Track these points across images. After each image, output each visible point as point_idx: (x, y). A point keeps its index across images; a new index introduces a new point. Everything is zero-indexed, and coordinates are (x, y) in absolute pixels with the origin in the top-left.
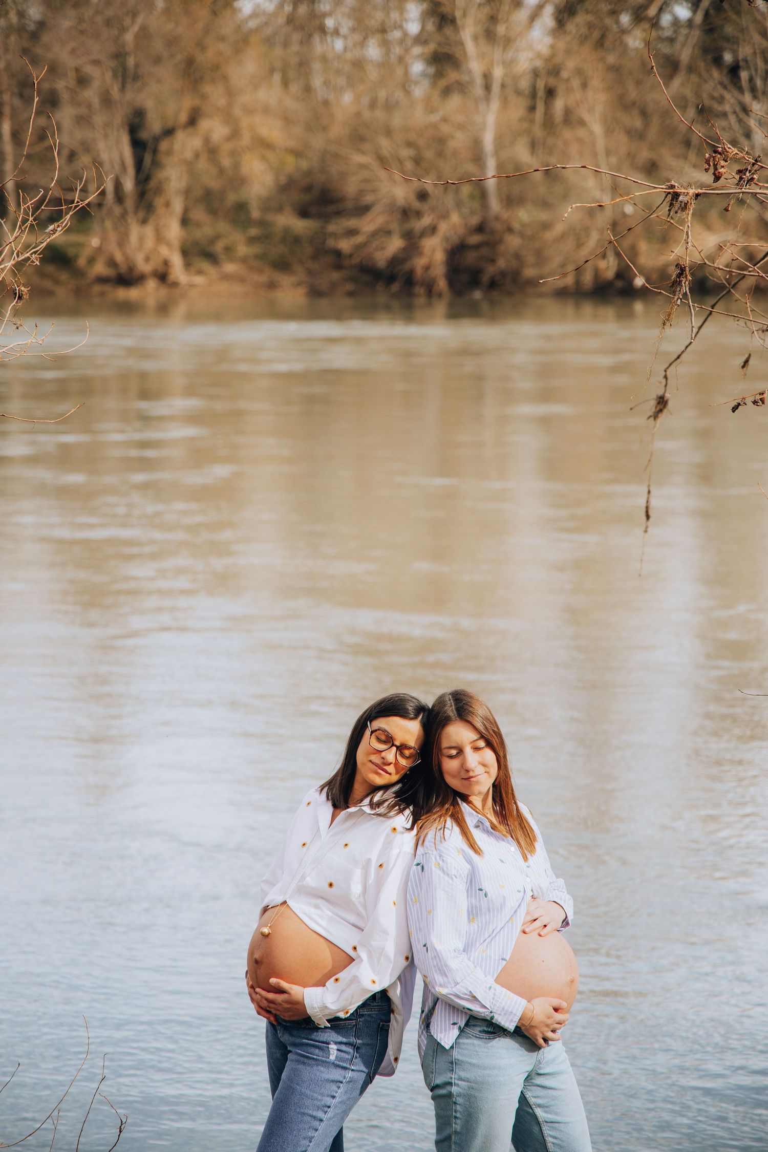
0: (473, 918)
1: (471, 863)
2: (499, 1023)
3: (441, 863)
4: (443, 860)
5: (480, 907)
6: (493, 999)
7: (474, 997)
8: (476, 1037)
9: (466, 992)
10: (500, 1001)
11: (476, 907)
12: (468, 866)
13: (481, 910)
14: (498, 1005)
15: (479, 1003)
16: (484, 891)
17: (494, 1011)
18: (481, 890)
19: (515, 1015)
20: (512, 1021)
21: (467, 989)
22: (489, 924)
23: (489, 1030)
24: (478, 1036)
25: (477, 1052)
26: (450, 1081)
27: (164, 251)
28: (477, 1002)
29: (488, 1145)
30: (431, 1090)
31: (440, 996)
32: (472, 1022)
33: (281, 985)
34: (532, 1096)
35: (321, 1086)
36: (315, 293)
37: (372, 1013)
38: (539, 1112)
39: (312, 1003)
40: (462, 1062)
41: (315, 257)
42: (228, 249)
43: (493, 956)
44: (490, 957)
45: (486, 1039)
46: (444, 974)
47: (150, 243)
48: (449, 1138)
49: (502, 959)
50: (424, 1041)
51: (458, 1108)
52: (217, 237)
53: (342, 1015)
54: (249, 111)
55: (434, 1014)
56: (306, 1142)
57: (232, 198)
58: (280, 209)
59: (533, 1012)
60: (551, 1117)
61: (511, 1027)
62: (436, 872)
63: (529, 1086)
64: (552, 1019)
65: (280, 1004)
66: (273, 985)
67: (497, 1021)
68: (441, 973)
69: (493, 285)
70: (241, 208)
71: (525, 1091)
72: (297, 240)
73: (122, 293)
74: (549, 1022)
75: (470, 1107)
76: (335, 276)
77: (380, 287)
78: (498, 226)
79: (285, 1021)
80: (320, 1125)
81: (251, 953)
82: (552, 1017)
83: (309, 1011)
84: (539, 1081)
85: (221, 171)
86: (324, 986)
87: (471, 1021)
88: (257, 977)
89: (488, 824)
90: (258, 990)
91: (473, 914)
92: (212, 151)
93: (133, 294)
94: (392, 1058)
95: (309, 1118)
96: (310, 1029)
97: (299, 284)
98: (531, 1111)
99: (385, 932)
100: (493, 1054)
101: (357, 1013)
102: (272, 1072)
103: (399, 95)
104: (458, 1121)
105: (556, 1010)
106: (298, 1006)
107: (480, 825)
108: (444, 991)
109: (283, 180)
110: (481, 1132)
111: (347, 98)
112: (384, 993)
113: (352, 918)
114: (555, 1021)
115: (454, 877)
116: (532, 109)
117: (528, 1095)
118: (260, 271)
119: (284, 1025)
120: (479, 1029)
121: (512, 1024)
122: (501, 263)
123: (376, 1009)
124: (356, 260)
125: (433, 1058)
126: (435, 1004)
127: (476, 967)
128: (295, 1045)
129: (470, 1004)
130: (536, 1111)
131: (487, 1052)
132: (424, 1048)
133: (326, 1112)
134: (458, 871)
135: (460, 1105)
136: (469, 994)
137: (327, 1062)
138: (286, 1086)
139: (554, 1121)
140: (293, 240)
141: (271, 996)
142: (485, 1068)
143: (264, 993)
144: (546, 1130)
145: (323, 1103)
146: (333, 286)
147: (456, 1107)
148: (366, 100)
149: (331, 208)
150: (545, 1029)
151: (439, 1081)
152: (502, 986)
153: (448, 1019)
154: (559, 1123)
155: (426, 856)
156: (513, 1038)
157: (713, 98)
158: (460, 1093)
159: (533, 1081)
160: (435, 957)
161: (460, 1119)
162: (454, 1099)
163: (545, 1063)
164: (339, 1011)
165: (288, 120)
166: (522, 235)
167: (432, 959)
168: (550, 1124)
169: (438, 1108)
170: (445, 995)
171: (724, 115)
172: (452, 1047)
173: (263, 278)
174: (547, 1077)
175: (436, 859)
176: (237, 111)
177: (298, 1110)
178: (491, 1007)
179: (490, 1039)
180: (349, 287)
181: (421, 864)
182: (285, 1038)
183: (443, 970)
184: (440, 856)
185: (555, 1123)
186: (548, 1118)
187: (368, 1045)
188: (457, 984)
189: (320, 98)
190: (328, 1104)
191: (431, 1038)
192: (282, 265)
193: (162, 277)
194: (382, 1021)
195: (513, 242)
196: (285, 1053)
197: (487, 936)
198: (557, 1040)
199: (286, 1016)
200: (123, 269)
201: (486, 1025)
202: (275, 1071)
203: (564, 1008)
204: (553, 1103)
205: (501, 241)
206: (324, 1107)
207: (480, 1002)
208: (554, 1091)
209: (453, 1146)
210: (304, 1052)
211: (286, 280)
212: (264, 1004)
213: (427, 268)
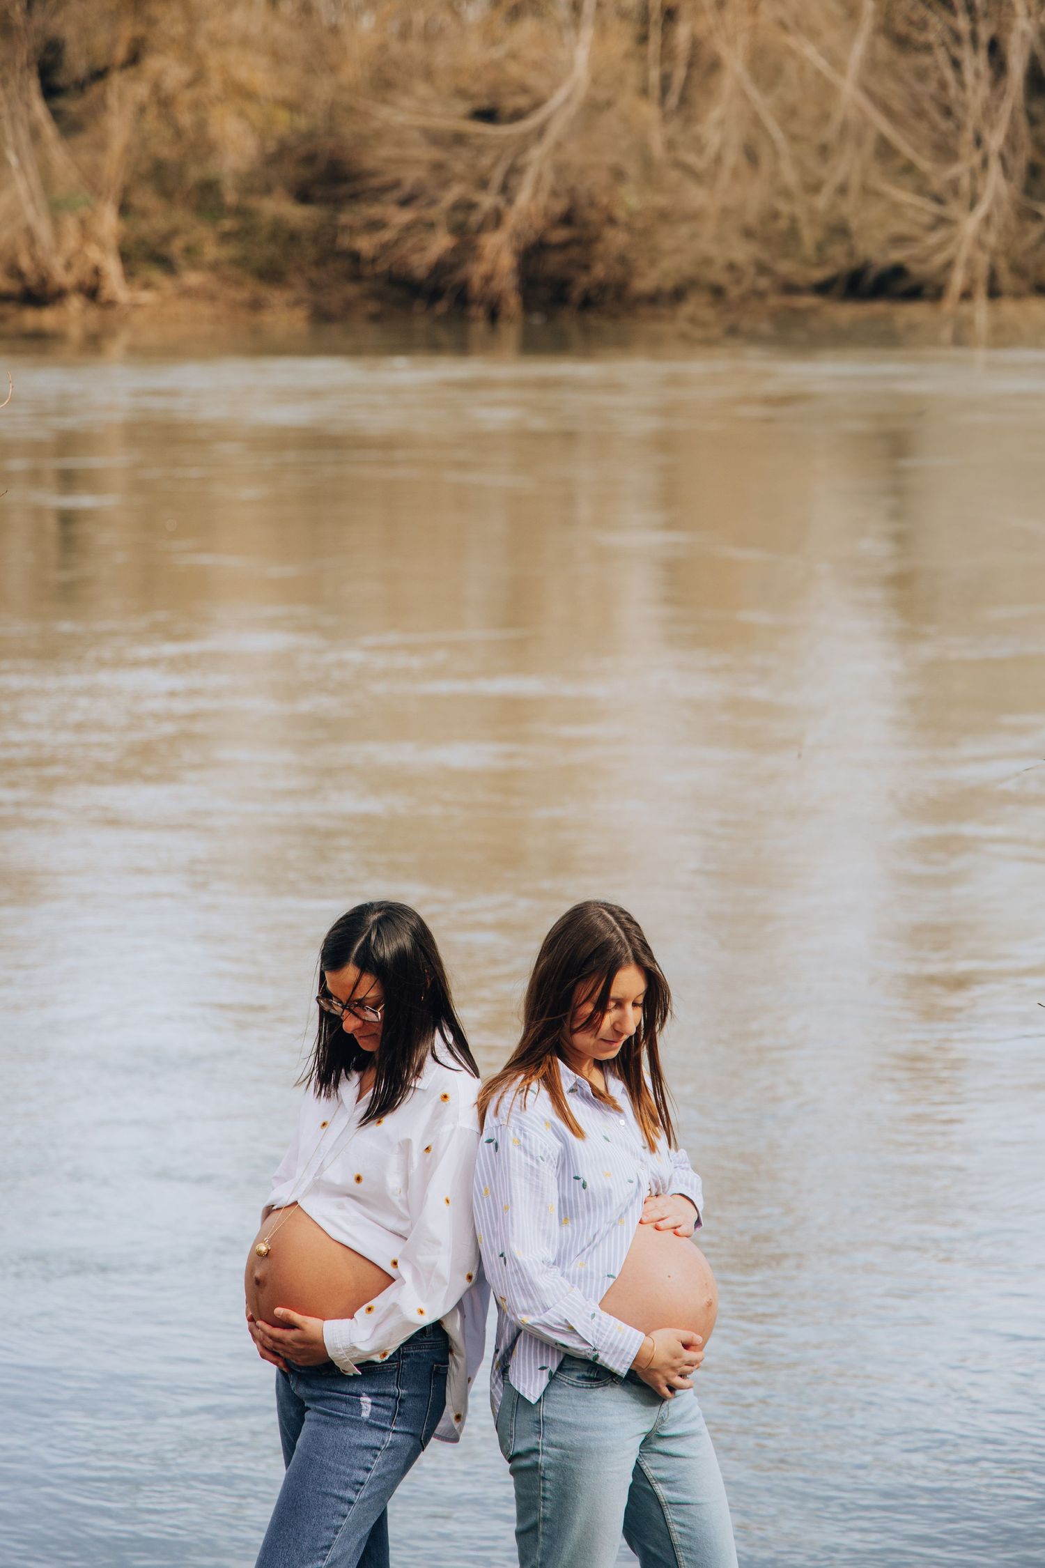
0: (566, 1219)
1: (564, 1139)
2: (606, 1364)
3: (522, 1138)
4: (525, 1135)
5: (576, 1201)
6: (598, 1330)
7: (572, 1328)
8: (573, 1385)
9: (560, 1321)
10: (607, 1333)
11: (570, 1203)
12: (560, 1145)
13: (577, 1206)
14: (604, 1340)
15: (578, 1337)
16: (582, 1180)
17: (599, 1348)
18: (577, 1178)
19: (628, 1353)
20: (623, 1362)
21: (560, 1317)
22: (589, 1228)
23: (592, 1375)
24: (575, 1384)
25: (573, 1406)
26: (536, 1447)
27: (93, 254)
28: (575, 1336)
29: (590, 1535)
30: (510, 1461)
31: (523, 1327)
32: (567, 1365)
33: (291, 1318)
34: (652, 1468)
35: (350, 1454)
36: (321, 317)
37: (421, 1351)
38: (661, 1490)
39: (335, 1342)
40: (554, 1420)
41: (320, 262)
42: (189, 251)
43: (595, 1271)
44: (592, 1273)
45: (587, 1388)
46: (527, 1294)
47: (71, 241)
48: (534, 1528)
49: (608, 1276)
50: (498, 1393)
51: (548, 1485)
52: (174, 232)
53: (377, 1358)
54: (220, 43)
55: (514, 1356)
56: (330, 1534)
57: (194, 173)
58: (267, 190)
59: (653, 1349)
60: (677, 1497)
61: (622, 1369)
62: (515, 1152)
63: (646, 1453)
64: (681, 1360)
65: (289, 1344)
66: (279, 1317)
67: (603, 1362)
68: (524, 1294)
69: (587, 303)
70: (209, 188)
71: (641, 1460)
72: (293, 238)
73: (31, 318)
74: (676, 1363)
75: (565, 1483)
76: (352, 290)
77: (419, 306)
78: (594, 216)
79: (299, 1367)
80: (349, 1509)
81: (250, 1270)
82: (680, 1357)
83: (331, 1354)
84: (661, 1446)
85: (179, 134)
86: (352, 1317)
87: (565, 1364)
88: (258, 1305)
89: (588, 1089)
90: (260, 1323)
91: (567, 1211)
92: (164, 103)
93: (47, 318)
94: (452, 1416)
95: (333, 1500)
96: (335, 1377)
97: (297, 303)
98: (649, 1488)
99: (436, 1242)
100: (596, 1409)
101: (400, 1354)
102: (285, 1438)
103: (444, 18)
104: (548, 1504)
105: (686, 1346)
106: (315, 1347)
107: (578, 1088)
108: (528, 1319)
109: (271, 146)
110: (580, 1517)
111: (367, 22)
112: (437, 1326)
113: (392, 1223)
114: (684, 1361)
115: (540, 1159)
116: (643, 39)
117: (646, 1465)
118: (239, 284)
119: (298, 1373)
120: (577, 1374)
121: (624, 1366)
122: (599, 271)
123: (427, 1346)
124: (382, 267)
125: (512, 1416)
126: (514, 1341)
127: (573, 1287)
128: (314, 1399)
129: (566, 1338)
130: (657, 1488)
131: (588, 1407)
132: (499, 1403)
133: (358, 1491)
134: (545, 1152)
135: (550, 1480)
136: (564, 1323)
137: (358, 1421)
138: (301, 1457)
139: (681, 1501)
140: (289, 238)
141: (277, 1332)
142: (585, 1429)
143: (267, 1328)
144: (671, 1515)
145: (353, 1478)
146: (349, 306)
147: (545, 1484)
148: (394, 27)
149: (344, 189)
150: (670, 1373)
151: (520, 1447)
152: (610, 1314)
153: (534, 1363)
154: (689, 1504)
155: (501, 1128)
156: (626, 1386)
157: (911, 23)
158: (550, 1464)
159: (652, 1446)
160: (516, 1272)
161: (551, 1501)
162: (542, 1473)
163: (669, 1421)
164: (373, 1353)
165: (278, 57)
166: (629, 228)
167: (512, 1274)
168: (676, 1507)
169: (518, 1485)
170: (530, 1325)
171: (928, 48)
172: (539, 1401)
173: (243, 295)
174: (673, 1441)
175: (514, 1133)
176: (201, 43)
177: (318, 1489)
178: (594, 1343)
179: (592, 1388)
180: (373, 307)
181: (495, 1141)
182: (301, 1391)
183: (528, 1289)
184: (521, 1129)
185: (683, 1504)
186: (673, 1498)
187: (416, 1396)
188: (546, 1309)
189: (325, 23)
190: (361, 1479)
191: (508, 1386)
192: (271, 275)
193: (92, 292)
194: (436, 1362)
195: (616, 239)
196: (302, 1411)
197: (585, 1244)
198: (688, 1388)
199: (299, 1361)
200: (32, 280)
201: (586, 1369)
202: (289, 1435)
203: (698, 1343)
204: (679, 1476)
205: (597, 239)
206: (354, 1484)
207: (580, 1336)
208: (682, 1459)
209: (541, 1539)
210: (325, 1407)
211: (277, 297)
212: (269, 1343)
213: (488, 279)
